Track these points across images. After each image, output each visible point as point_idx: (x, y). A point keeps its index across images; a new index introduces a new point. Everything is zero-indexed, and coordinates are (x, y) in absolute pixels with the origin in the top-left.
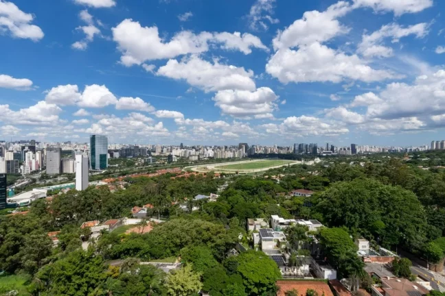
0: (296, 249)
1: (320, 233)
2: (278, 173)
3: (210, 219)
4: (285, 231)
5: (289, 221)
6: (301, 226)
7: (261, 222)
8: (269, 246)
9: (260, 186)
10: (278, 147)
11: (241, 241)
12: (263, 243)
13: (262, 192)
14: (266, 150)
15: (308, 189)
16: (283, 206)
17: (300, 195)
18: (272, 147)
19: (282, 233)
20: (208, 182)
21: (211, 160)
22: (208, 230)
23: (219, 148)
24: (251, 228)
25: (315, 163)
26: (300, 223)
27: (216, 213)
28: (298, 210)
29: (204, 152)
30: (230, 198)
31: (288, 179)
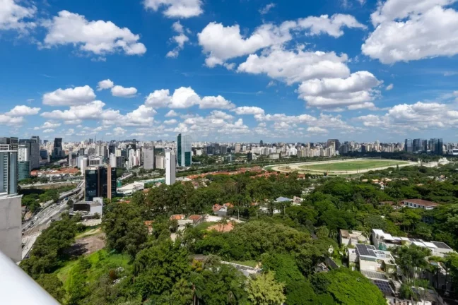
0: (411, 276)
1: (450, 261)
2: (381, 177)
3: (294, 225)
4: (394, 252)
5: (399, 239)
6: (418, 248)
7: (357, 236)
8: (369, 267)
9: (357, 192)
10: (381, 144)
11: (333, 255)
12: (362, 262)
13: (360, 199)
14: (363, 148)
15: (429, 200)
16: (390, 219)
17: (416, 207)
18: (373, 143)
19: (389, 253)
20: (291, 183)
21: (294, 159)
22: (291, 236)
23: (303, 145)
24: (345, 242)
25: (439, 165)
26: (417, 243)
27: (300, 218)
28: (412, 226)
29: (286, 150)
30: (317, 203)
31: (397, 185)
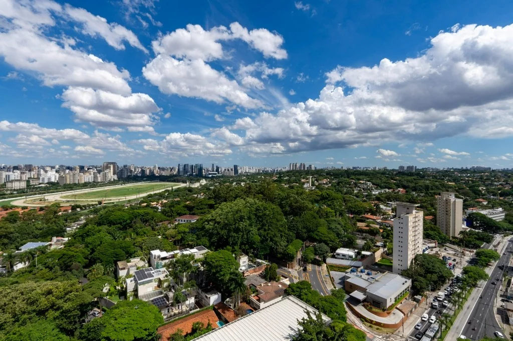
0: (182, 282)
1: (206, 258)
2: (159, 199)
3: (52, 276)
4: (167, 266)
5: (172, 253)
6: (186, 256)
7: (137, 262)
8: (147, 290)
9: (136, 217)
10: (159, 168)
12: (140, 288)
13: (139, 224)
14: (143, 171)
15: (194, 214)
16: (167, 238)
17: (185, 222)
19: (164, 269)
20: (47, 221)
21: (53, 187)
23: (68, 168)
24: (122, 273)
25: (201, 185)
26: (185, 253)
27: (65, 264)
28: (182, 239)
29: (39, 175)
30: (89, 240)
31: (172, 205)
